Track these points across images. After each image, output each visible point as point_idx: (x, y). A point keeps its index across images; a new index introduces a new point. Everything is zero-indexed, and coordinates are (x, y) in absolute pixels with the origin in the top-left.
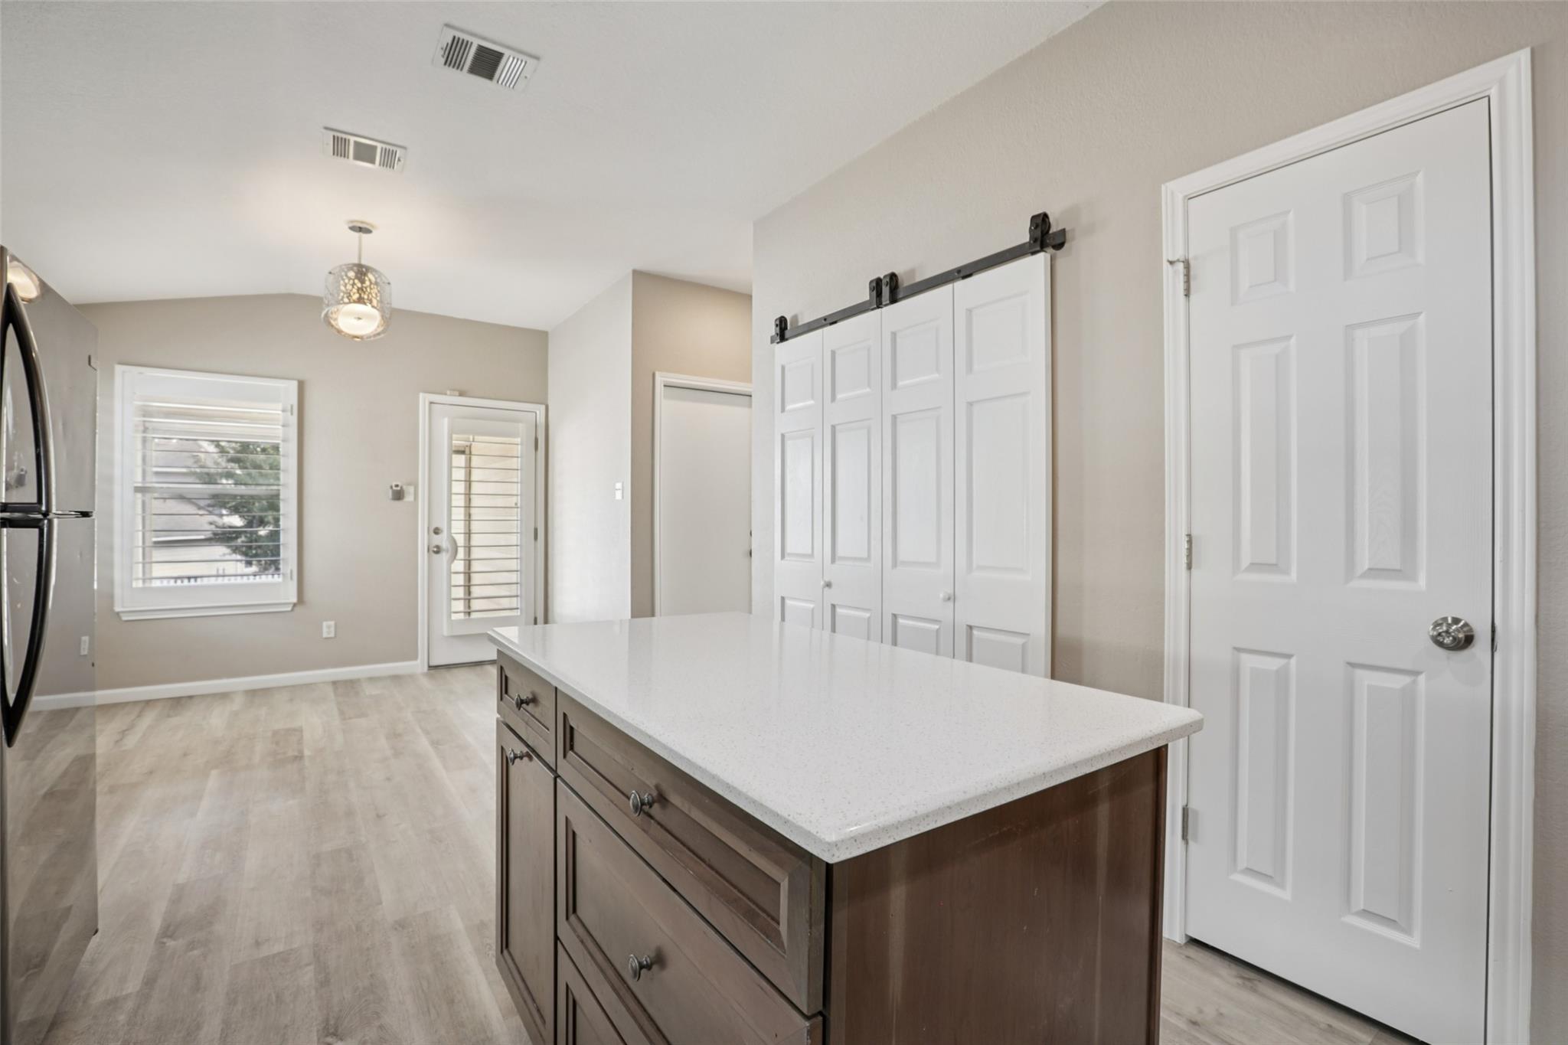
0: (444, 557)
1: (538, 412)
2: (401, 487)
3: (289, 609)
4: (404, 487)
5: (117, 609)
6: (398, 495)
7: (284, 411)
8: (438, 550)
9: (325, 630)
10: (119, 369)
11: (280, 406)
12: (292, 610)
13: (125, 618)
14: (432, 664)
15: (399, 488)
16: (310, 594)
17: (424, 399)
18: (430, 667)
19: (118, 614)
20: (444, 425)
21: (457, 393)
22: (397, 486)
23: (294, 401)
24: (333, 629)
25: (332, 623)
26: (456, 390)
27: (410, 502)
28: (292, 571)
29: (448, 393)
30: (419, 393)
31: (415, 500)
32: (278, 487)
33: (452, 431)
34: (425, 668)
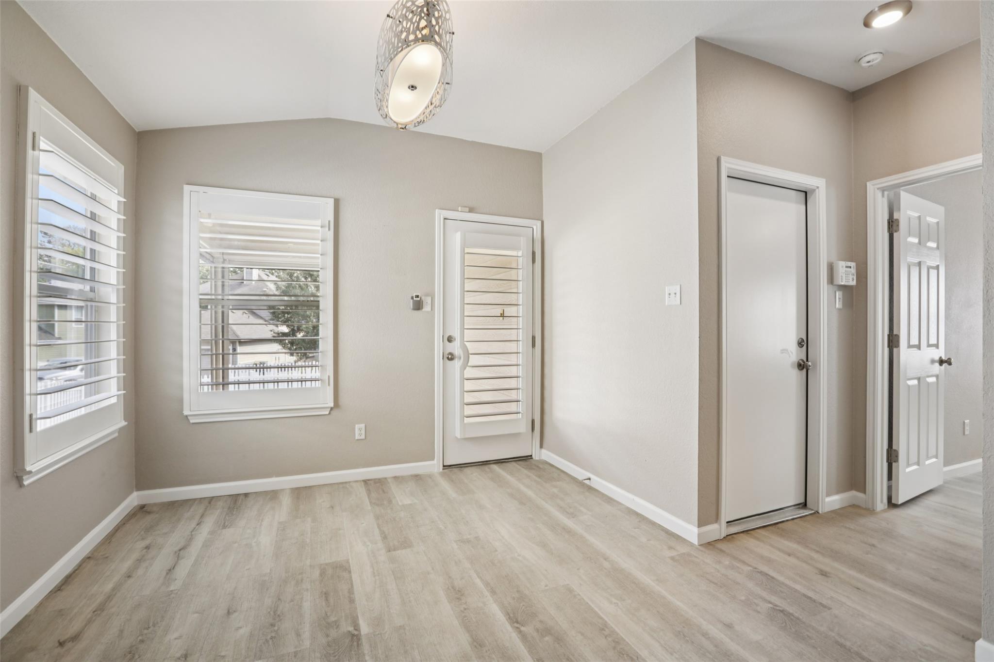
0: (457, 364)
1: (535, 228)
2: (421, 298)
3: (327, 413)
4: (423, 298)
5: (186, 413)
6: (418, 305)
7: (322, 227)
8: (451, 357)
9: (357, 432)
10: (187, 188)
11: (319, 222)
12: (330, 413)
13: (192, 421)
14: (445, 465)
15: (419, 299)
16: (344, 399)
17: (439, 214)
18: (445, 467)
19: (187, 416)
20: (457, 239)
21: (467, 210)
22: (417, 296)
23: (331, 217)
24: (363, 432)
25: (363, 426)
26: (466, 207)
27: (428, 312)
28: (329, 377)
29: (460, 210)
30: (437, 210)
31: (432, 310)
32: (318, 298)
33: (465, 245)
34: (440, 468)
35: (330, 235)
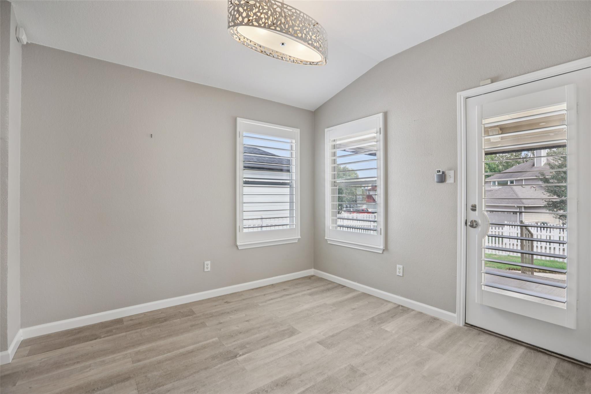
0: (478, 232)
2: (443, 173)
3: (381, 252)
4: (447, 172)
6: (442, 178)
8: (474, 225)
9: (398, 270)
11: (376, 131)
12: (383, 253)
13: (329, 242)
14: (467, 322)
15: (441, 173)
16: (391, 246)
17: (461, 95)
18: (466, 324)
19: (327, 240)
20: (475, 113)
21: (489, 81)
22: (440, 171)
23: (382, 125)
24: (401, 271)
25: (401, 267)
26: (488, 79)
27: (451, 183)
28: (381, 229)
29: (481, 85)
30: (457, 93)
31: (454, 182)
32: (376, 179)
33: (482, 117)
34: (461, 324)
35: (382, 136)
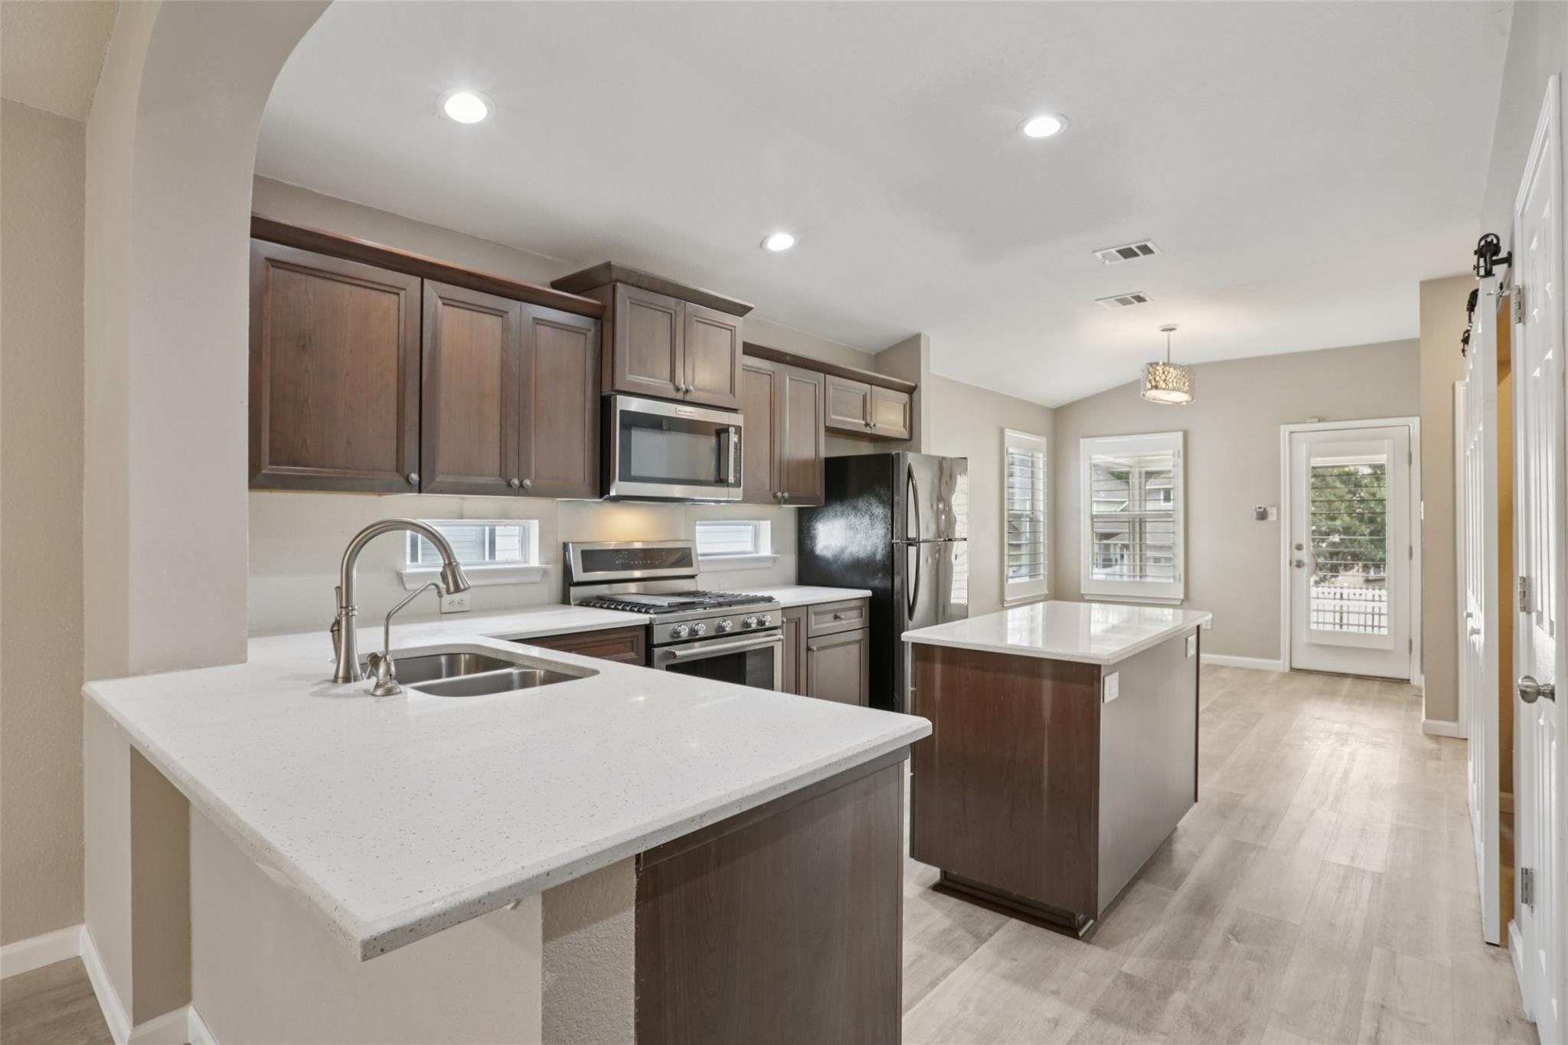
0: (1305, 570)
1: (1411, 425)
2: (1265, 509)
3: (1179, 603)
4: (1268, 509)
5: (1082, 592)
7: (1174, 455)
8: (1299, 564)
10: (1082, 441)
11: (1171, 452)
14: (1293, 667)
15: (1262, 510)
16: (1193, 594)
17: (1285, 429)
18: (1292, 669)
19: (1083, 595)
20: (1302, 451)
21: (1316, 420)
22: (1260, 508)
23: (1181, 449)
26: (1315, 417)
27: (1273, 522)
28: (1180, 575)
30: (1280, 425)
31: (1277, 520)
32: (1172, 512)
33: (1310, 455)
34: (1287, 669)
35: (1181, 461)
